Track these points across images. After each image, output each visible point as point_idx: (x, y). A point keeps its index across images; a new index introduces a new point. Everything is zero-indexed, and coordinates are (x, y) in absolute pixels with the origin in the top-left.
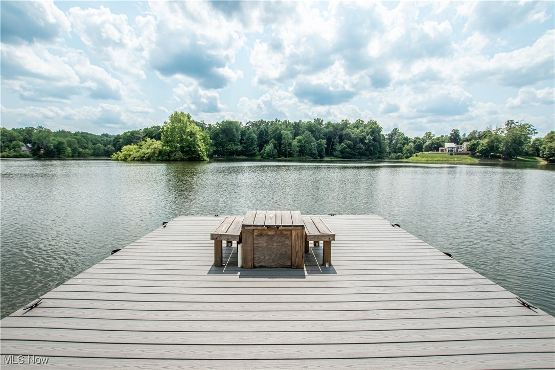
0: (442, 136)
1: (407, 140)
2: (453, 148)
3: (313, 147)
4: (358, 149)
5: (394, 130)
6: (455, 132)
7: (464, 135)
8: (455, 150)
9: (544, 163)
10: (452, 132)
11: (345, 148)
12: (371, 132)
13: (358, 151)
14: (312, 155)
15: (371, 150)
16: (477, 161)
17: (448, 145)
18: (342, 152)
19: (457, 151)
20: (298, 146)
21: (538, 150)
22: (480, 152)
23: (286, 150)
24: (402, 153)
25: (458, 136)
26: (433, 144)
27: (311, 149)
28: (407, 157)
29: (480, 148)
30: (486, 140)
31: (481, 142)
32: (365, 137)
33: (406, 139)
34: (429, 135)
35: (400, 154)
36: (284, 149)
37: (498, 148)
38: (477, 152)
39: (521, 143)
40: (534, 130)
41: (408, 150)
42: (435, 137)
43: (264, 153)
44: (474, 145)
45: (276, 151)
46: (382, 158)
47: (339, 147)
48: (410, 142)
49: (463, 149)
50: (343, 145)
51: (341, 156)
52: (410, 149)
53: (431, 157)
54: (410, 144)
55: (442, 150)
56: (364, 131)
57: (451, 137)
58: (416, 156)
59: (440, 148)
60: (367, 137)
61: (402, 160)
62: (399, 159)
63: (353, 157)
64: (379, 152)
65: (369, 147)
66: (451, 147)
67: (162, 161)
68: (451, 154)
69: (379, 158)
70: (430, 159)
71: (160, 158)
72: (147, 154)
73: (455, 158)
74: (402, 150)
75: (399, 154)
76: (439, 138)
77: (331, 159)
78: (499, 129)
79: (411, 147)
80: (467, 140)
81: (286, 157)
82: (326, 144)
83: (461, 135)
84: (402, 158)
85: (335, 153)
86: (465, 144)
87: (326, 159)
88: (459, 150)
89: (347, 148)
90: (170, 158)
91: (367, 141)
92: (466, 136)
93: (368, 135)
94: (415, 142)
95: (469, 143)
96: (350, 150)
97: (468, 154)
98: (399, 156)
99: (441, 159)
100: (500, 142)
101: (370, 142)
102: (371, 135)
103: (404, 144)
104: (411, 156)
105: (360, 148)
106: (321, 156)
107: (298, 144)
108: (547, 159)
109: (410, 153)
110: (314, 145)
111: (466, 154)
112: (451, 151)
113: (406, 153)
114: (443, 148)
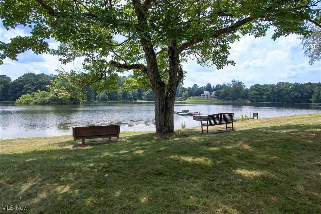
0: (203, 87)
2: (208, 94)
3: (130, 93)
6: (209, 85)
7: (214, 86)
8: (209, 95)
9: (249, 102)
10: (207, 85)
11: (149, 94)
14: (130, 99)
16: (220, 101)
17: (206, 92)
18: (147, 96)
19: (210, 96)
20: (122, 93)
21: (247, 95)
22: (221, 96)
23: (113, 96)
25: (211, 87)
26: (198, 91)
27: (129, 95)
28: (185, 100)
29: (221, 94)
30: (223, 90)
31: (221, 91)
33: (184, 88)
34: (195, 86)
35: (181, 97)
36: (112, 95)
37: (229, 95)
38: (219, 97)
39: (239, 92)
40: (244, 85)
41: (185, 95)
42: (199, 87)
43: (99, 98)
44: (218, 92)
45: (107, 96)
47: (145, 94)
48: (186, 90)
49: (213, 94)
50: (148, 92)
51: (146, 99)
52: (186, 95)
53: (197, 99)
54: (186, 91)
55: (203, 95)
57: (207, 88)
58: (190, 99)
59: (202, 94)
61: (182, 101)
62: (180, 100)
66: (207, 94)
67: (57, 104)
68: (207, 98)
70: (197, 101)
71: (56, 102)
72: (46, 100)
73: (209, 100)
74: (182, 96)
76: (201, 88)
77: (141, 101)
78: (229, 84)
79: (187, 94)
80: (215, 90)
81: (114, 100)
82: (138, 92)
83: (212, 86)
84: (182, 100)
85: (143, 97)
86: (214, 92)
87: (138, 101)
88: (211, 95)
89: (150, 94)
90: (62, 102)
92: (215, 87)
94: (188, 90)
95: (215, 91)
96: (152, 95)
98: (180, 99)
99: (203, 101)
100: (230, 92)
103: (182, 92)
104: (187, 99)
106: (135, 100)
107: (122, 92)
108: (250, 100)
109: (186, 97)
110: (131, 92)
111: (215, 98)
112: (207, 96)
113: (184, 97)
114: (203, 94)
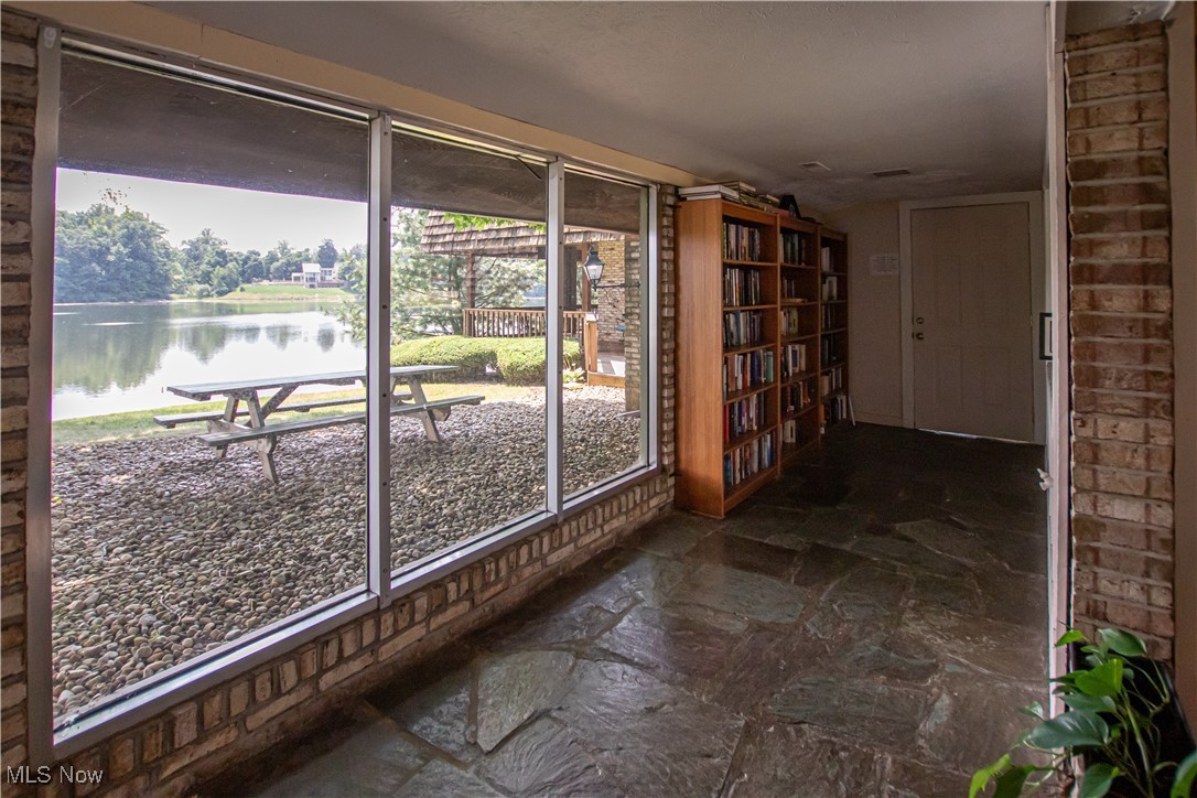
0: (307, 250)
1: (225, 257)
2: (316, 274)
4: (87, 276)
5: (203, 233)
6: (328, 244)
8: (318, 278)
12: (123, 235)
13: (85, 281)
15: (124, 280)
17: (309, 268)
19: (323, 279)
24: (211, 285)
25: (333, 250)
26: (287, 263)
28: (221, 294)
32: (108, 249)
33: (222, 254)
34: (284, 247)
35: (207, 286)
41: (223, 278)
42: (294, 252)
46: (158, 297)
48: (231, 261)
49: (334, 275)
52: (230, 276)
53: (270, 291)
54: (230, 265)
55: (297, 279)
56: (106, 234)
57: (318, 252)
58: (242, 290)
59: (294, 275)
60: (113, 249)
61: (212, 300)
62: (203, 297)
63: (71, 297)
64: (148, 282)
65: (118, 271)
66: (312, 273)
68: (312, 286)
69: (149, 296)
70: (269, 296)
73: (315, 293)
74: (210, 279)
75: (203, 286)
76: (300, 253)
79: (234, 272)
83: (339, 249)
84: (208, 296)
88: (328, 278)
91: (111, 258)
93: (115, 244)
94: (244, 261)
97: (343, 284)
98: (202, 291)
101: (120, 260)
102: (125, 246)
103: (215, 265)
104: (230, 291)
105: (92, 275)
109: (228, 285)
111: (338, 285)
112: (312, 279)
113: (220, 285)
114: (298, 274)
